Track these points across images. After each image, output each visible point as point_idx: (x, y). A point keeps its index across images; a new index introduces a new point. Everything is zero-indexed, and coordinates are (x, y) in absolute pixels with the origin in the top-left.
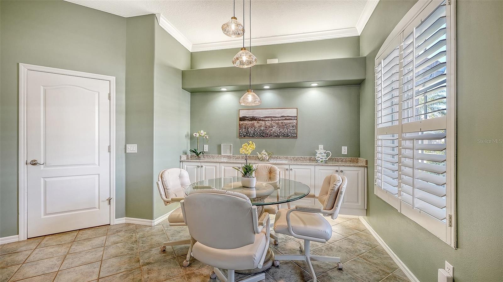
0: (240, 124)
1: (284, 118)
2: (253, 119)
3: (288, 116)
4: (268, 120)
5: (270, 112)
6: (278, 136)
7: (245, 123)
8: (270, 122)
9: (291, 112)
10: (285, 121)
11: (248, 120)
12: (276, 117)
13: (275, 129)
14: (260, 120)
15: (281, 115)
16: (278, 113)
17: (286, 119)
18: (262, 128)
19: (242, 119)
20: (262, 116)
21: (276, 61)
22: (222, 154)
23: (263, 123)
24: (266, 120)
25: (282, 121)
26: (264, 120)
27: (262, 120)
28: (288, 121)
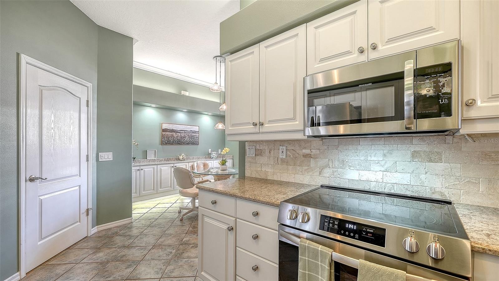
0: (163, 134)
1: (192, 132)
2: (172, 131)
3: (194, 131)
4: (183, 133)
5: (183, 127)
6: (188, 144)
7: (167, 133)
8: (184, 134)
9: (196, 129)
10: (192, 134)
11: (169, 131)
12: (187, 131)
13: (187, 139)
14: (177, 132)
15: (191, 130)
16: (189, 128)
17: (193, 133)
18: (179, 138)
19: (165, 130)
20: (178, 130)
21: (187, 94)
22: (148, 159)
23: (179, 134)
24: (181, 133)
25: (191, 134)
26: (180, 132)
27: (179, 133)
28: (194, 134)
